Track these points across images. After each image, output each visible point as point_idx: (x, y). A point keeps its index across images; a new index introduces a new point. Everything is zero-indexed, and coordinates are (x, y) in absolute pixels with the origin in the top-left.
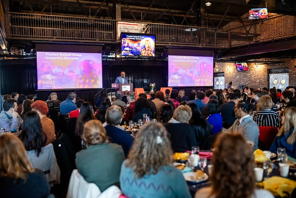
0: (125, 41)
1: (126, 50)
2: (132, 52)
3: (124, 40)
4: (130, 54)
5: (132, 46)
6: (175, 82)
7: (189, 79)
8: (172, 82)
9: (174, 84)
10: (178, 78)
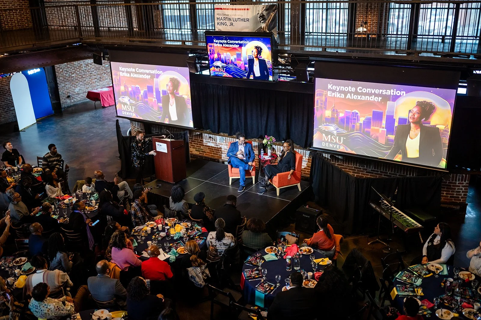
0: (213, 48)
1: (217, 67)
2: (228, 71)
3: (211, 46)
4: (225, 75)
5: (227, 59)
6: (329, 141)
7: (368, 138)
8: (323, 140)
9: (327, 145)
10: (337, 131)
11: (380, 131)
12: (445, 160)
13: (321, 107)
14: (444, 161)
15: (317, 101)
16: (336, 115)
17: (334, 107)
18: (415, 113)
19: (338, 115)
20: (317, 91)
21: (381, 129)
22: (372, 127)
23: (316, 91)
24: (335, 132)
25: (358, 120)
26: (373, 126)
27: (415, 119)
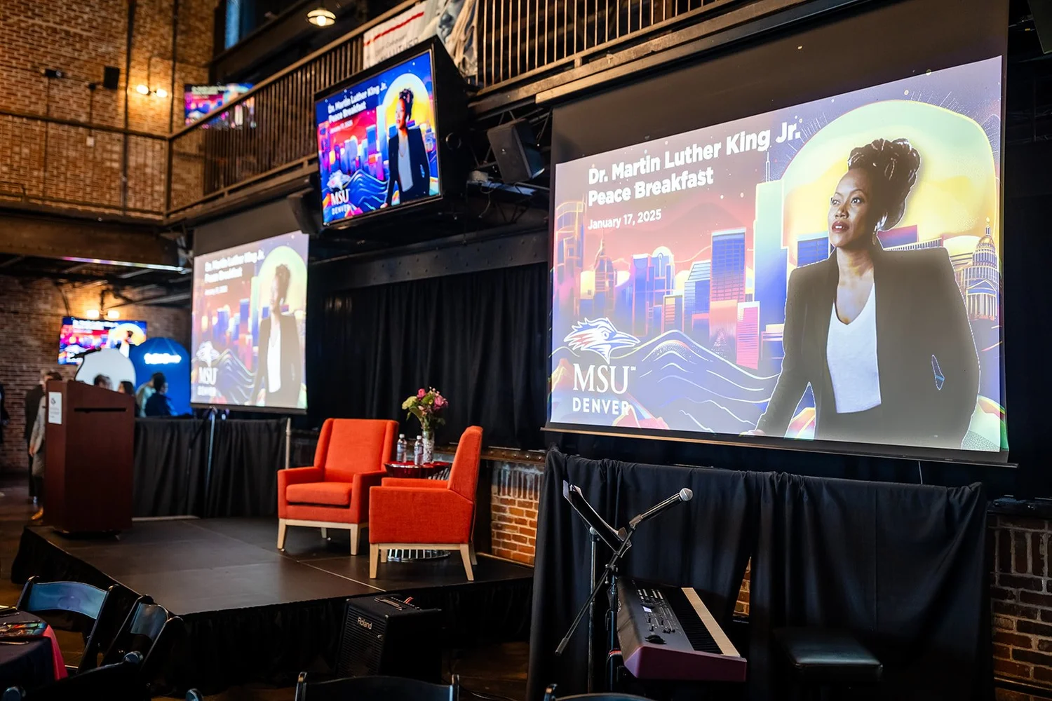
2: (354, 195)
6: (591, 389)
7: (703, 353)
8: (576, 388)
9: (586, 405)
10: (613, 345)
11: (740, 315)
12: (997, 406)
13: (570, 262)
14: (994, 411)
15: (561, 243)
16: (607, 284)
17: (602, 254)
18: (847, 204)
19: (612, 279)
20: (561, 211)
21: (742, 306)
22: (713, 305)
23: (557, 209)
24: (606, 350)
25: (669, 284)
26: (717, 298)
27: (851, 230)
